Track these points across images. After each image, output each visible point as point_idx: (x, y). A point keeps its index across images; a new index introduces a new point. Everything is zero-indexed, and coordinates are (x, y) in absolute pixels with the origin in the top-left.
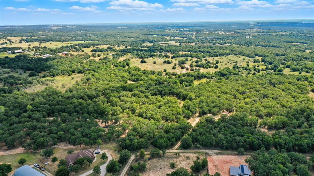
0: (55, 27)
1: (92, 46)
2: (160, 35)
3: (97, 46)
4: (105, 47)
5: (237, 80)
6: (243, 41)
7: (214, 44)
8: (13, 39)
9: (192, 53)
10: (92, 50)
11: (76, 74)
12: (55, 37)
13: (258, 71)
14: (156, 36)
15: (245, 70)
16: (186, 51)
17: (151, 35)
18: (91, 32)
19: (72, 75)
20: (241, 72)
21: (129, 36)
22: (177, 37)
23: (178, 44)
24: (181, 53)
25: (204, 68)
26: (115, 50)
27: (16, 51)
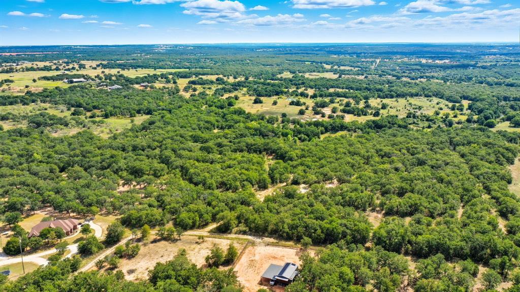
0: (162, 47)
1: (194, 76)
2: (318, 62)
3: (200, 76)
4: (213, 78)
5: (395, 136)
6: (457, 74)
7: (398, 78)
8: (88, 63)
9: (351, 91)
10: (189, 82)
11: (142, 115)
12: (150, 62)
13: (448, 124)
14: (309, 63)
15: (426, 121)
16: (343, 88)
17: (301, 62)
18: (212, 55)
19: (135, 116)
20: (417, 124)
21: (264, 63)
22: (345, 66)
23: (336, 76)
24: (332, 90)
25: (355, 115)
26: (226, 83)
27: (75, 80)
